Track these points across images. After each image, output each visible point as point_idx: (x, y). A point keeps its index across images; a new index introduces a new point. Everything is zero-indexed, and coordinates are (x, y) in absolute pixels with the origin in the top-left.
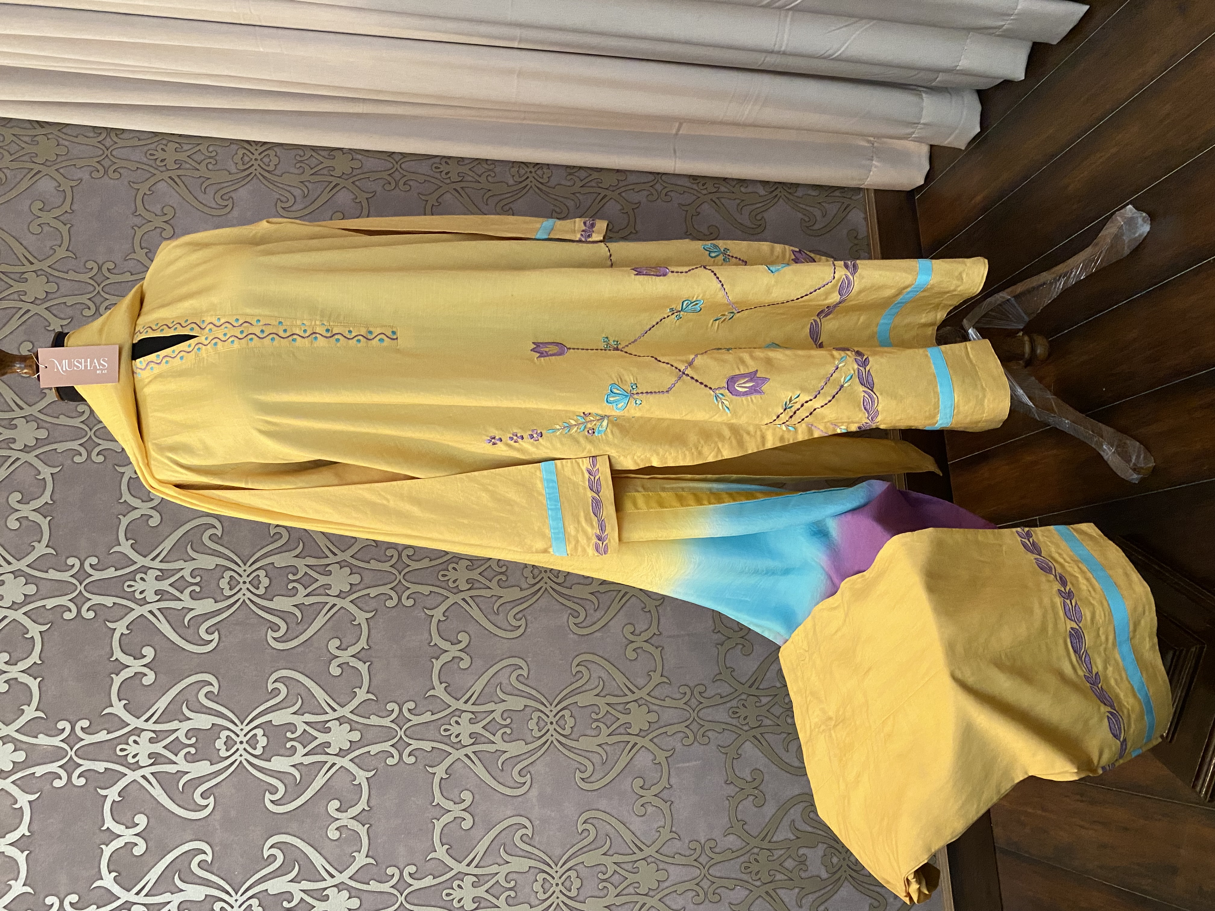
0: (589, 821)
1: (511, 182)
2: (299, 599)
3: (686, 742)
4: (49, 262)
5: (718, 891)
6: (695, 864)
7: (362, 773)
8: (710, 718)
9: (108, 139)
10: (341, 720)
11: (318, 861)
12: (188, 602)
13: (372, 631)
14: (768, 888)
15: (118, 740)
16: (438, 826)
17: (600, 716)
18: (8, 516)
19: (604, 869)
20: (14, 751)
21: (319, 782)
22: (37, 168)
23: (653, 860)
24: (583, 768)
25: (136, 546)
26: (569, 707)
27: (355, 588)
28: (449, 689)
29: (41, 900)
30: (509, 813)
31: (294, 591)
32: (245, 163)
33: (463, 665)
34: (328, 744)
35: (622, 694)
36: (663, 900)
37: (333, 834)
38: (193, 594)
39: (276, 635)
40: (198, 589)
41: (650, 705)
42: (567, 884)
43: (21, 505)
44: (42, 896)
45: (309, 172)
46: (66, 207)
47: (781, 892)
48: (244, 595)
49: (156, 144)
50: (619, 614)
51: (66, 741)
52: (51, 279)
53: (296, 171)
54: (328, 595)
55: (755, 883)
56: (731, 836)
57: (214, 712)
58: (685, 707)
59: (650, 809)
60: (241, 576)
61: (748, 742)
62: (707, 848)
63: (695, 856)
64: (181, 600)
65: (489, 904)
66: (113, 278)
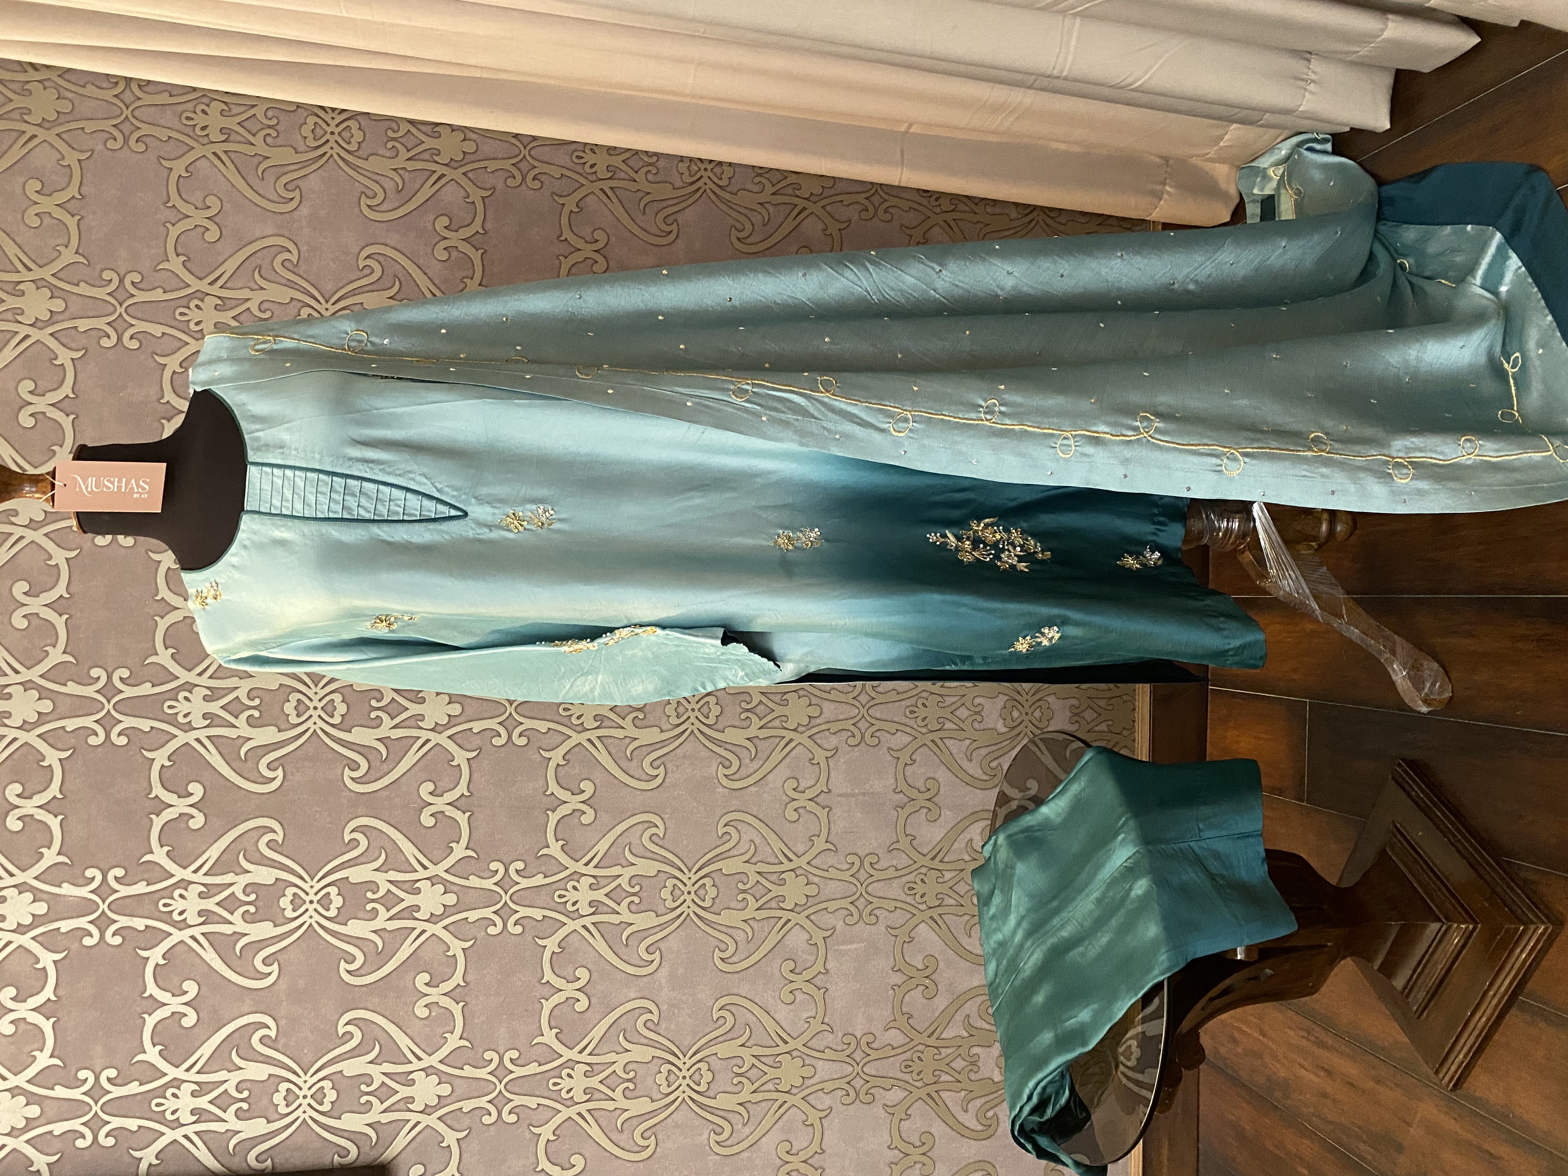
0: (728, 1007)
1: (678, 184)
2: (384, 731)
3: (849, 920)
4: (55, 267)
5: (872, 1091)
6: (848, 1060)
7: (456, 941)
8: (881, 894)
9: (128, 92)
10: (434, 881)
11: (404, 1042)
12: (245, 730)
13: (475, 775)
14: (931, 1089)
15: (162, 893)
16: (547, 1006)
17: (747, 886)
18: (14, 611)
19: (740, 1063)
20: (34, 901)
21: (406, 951)
22: (31, 130)
23: (799, 1054)
24: (723, 947)
25: (177, 657)
26: (713, 875)
27: (454, 721)
28: (566, 848)
29: (73, 1073)
30: (633, 995)
31: (378, 721)
32: (318, 136)
33: (586, 819)
34: (418, 908)
35: (777, 861)
36: (808, 1098)
37: (421, 1011)
38: (250, 719)
39: (355, 774)
40: (256, 714)
41: (810, 876)
42: (696, 1077)
43: (28, 598)
44: (73, 1070)
45: (404, 154)
46: (73, 191)
47: (944, 1095)
48: (315, 724)
49: (195, 102)
50: (781, 765)
51: (98, 892)
52: (56, 294)
53: (388, 154)
54: (421, 728)
55: (916, 1084)
56: (894, 1030)
57: (277, 865)
58: (852, 879)
59: (799, 996)
60: (311, 700)
61: (923, 924)
62: (863, 1042)
63: (848, 1052)
64: (235, 727)
65: (603, 1096)
66: (141, 297)
